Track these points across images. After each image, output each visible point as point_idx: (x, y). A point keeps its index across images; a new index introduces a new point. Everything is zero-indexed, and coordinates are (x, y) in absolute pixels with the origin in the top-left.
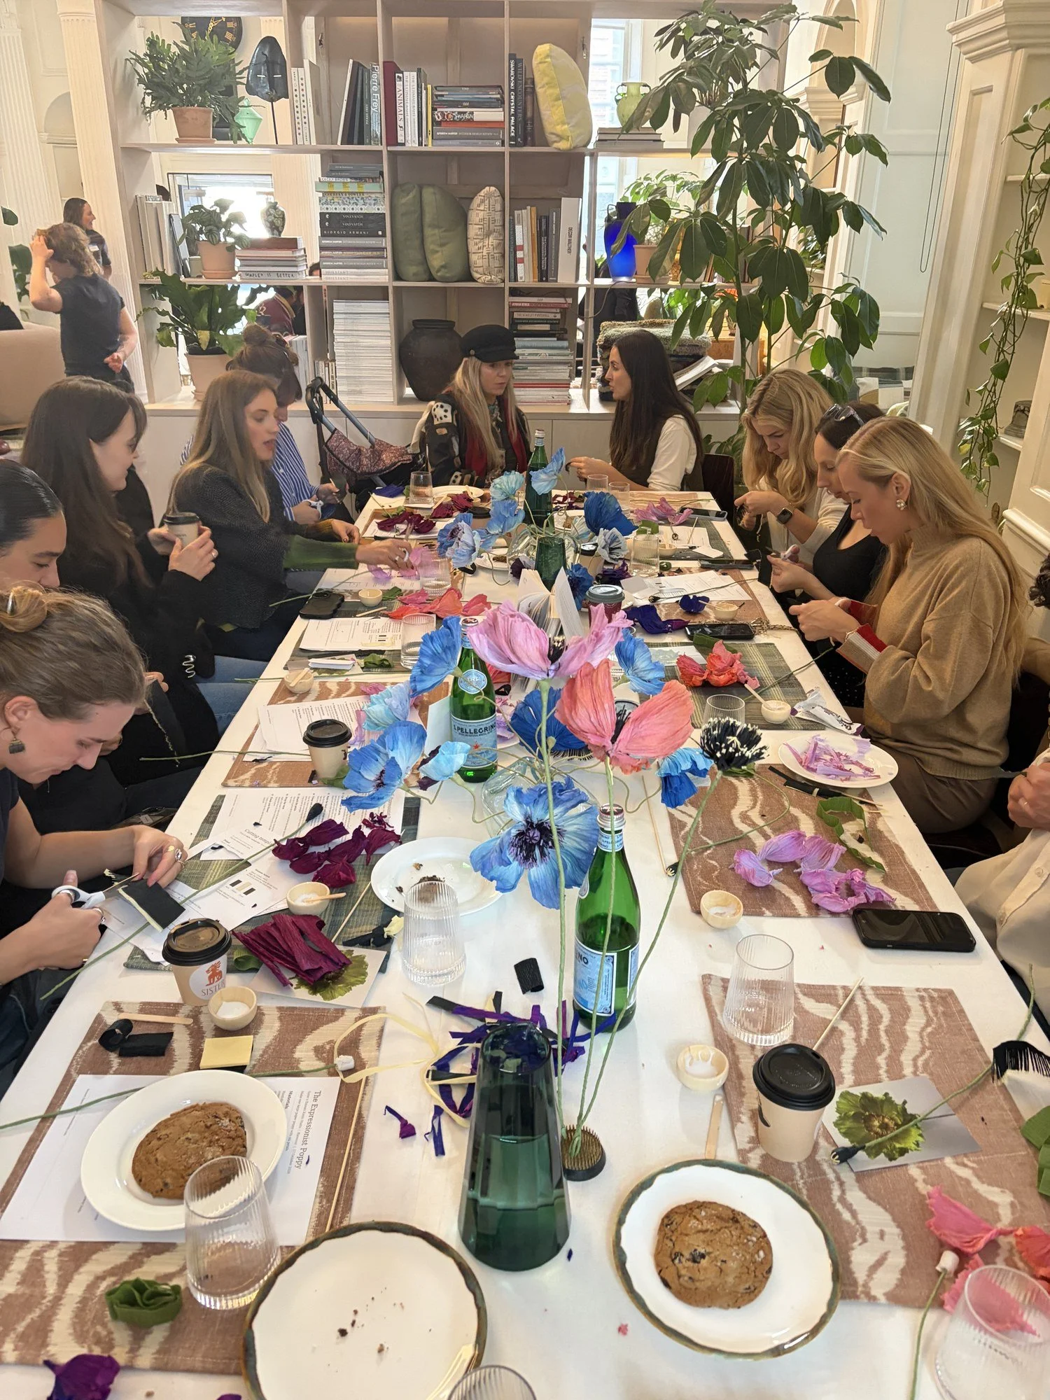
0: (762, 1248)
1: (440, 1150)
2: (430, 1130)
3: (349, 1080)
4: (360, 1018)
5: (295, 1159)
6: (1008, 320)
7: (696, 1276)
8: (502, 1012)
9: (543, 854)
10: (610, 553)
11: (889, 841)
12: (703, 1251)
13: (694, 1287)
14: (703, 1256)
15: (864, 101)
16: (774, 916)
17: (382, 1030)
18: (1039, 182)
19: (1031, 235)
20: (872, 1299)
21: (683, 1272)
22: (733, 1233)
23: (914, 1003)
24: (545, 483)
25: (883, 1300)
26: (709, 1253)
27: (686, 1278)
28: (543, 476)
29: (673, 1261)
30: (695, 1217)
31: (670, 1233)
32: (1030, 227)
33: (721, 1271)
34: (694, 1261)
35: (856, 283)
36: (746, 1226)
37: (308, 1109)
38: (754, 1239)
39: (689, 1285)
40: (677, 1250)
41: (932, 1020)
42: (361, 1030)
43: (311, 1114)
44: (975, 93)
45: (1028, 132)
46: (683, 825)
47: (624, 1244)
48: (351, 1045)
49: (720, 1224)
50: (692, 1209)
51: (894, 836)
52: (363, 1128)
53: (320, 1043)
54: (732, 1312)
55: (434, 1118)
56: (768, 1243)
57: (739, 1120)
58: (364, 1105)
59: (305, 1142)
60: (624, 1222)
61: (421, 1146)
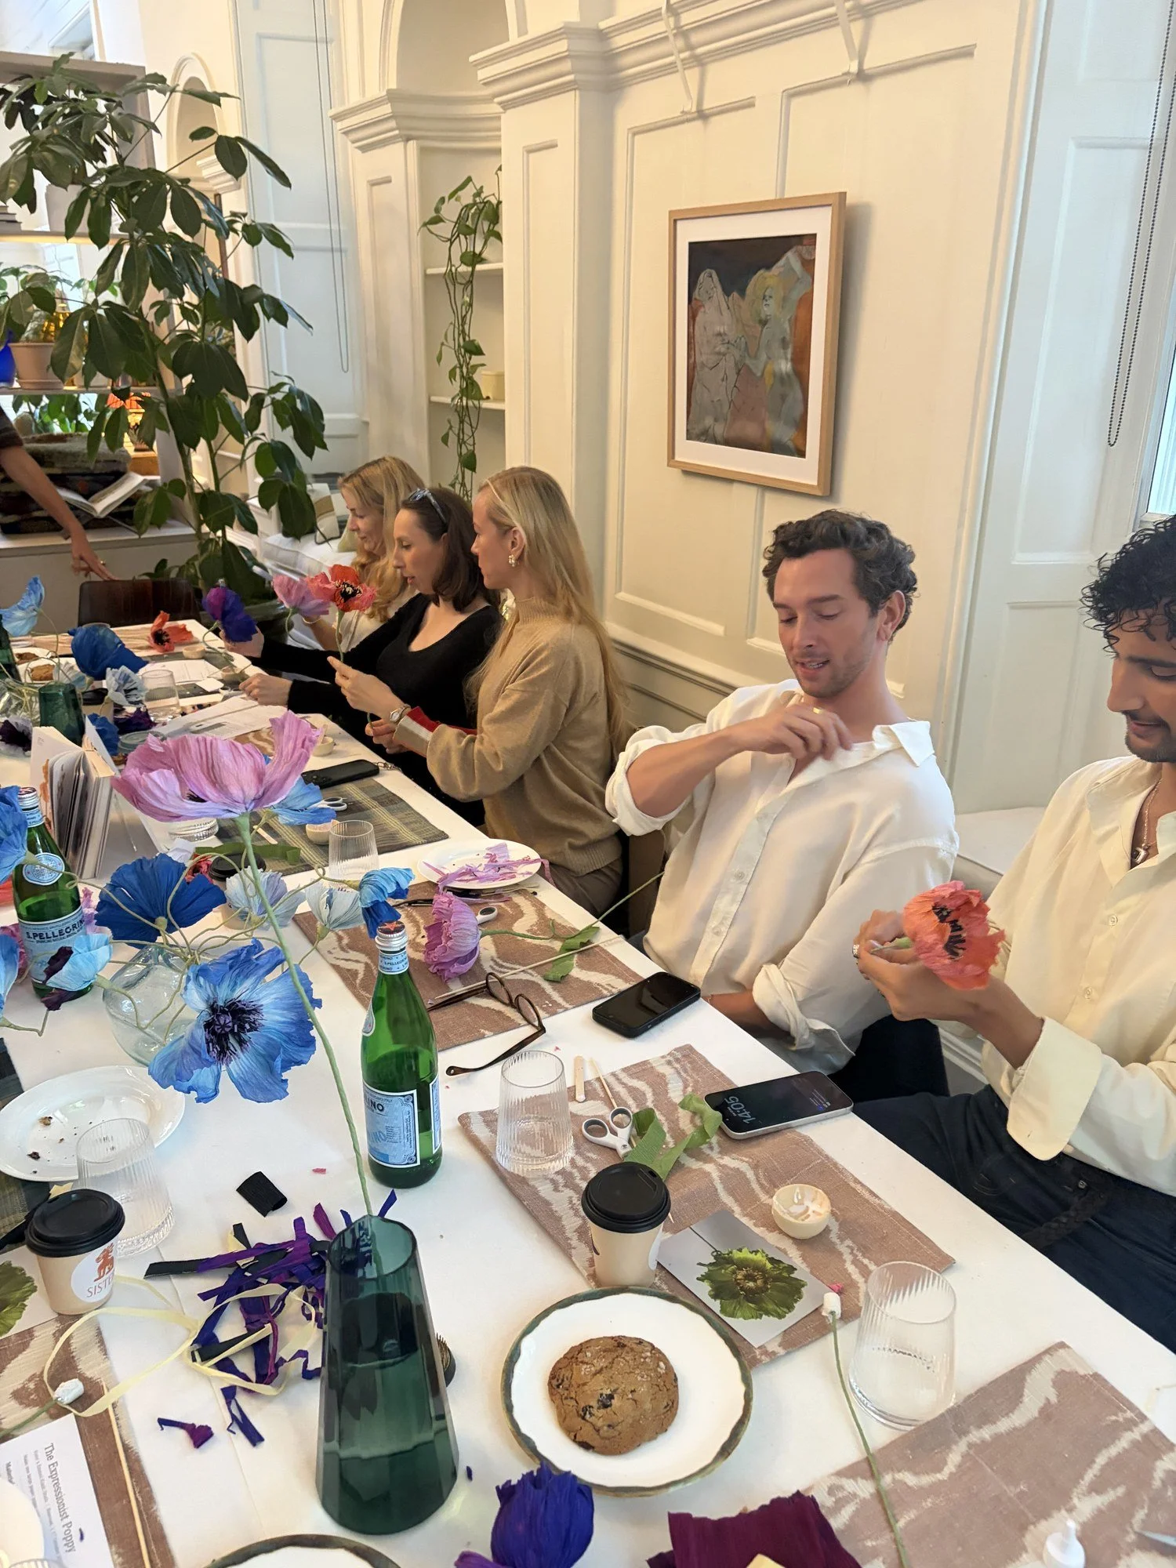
0: (659, 1359)
1: (254, 1438)
2: (229, 1420)
3: (88, 1413)
4: (62, 1332)
5: (61, 1543)
6: (463, 413)
7: (616, 1419)
8: (253, 1244)
9: (241, 1042)
10: (126, 697)
11: (563, 926)
12: (609, 1392)
13: (616, 1433)
14: (611, 1397)
15: (242, 190)
16: (495, 1034)
17: (99, 1333)
18: (462, 275)
19: (466, 327)
20: (773, 1357)
21: (599, 1423)
22: (627, 1358)
23: (667, 1070)
24: (23, 622)
25: (781, 1351)
26: (615, 1391)
27: (605, 1428)
28: (19, 614)
29: (583, 1418)
30: (582, 1362)
31: (566, 1392)
32: (464, 318)
33: (635, 1401)
34: (606, 1406)
35: (290, 382)
36: (634, 1346)
37: (46, 1473)
38: (649, 1354)
39: (611, 1433)
40: (582, 1405)
41: (687, 1080)
42: (69, 1345)
43: (54, 1475)
44: (374, 184)
45: (442, 224)
46: (355, 973)
47: (524, 1430)
48: (65, 1367)
49: (611, 1356)
50: (574, 1356)
51: (566, 921)
52: (138, 1460)
53: (17, 1385)
54: (662, 1439)
55: (228, 1404)
56: (660, 1352)
57: (570, 1247)
58: (124, 1433)
59: (63, 1515)
60: (512, 1407)
61: (228, 1444)
